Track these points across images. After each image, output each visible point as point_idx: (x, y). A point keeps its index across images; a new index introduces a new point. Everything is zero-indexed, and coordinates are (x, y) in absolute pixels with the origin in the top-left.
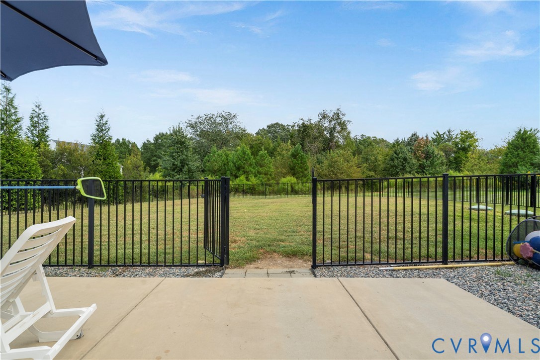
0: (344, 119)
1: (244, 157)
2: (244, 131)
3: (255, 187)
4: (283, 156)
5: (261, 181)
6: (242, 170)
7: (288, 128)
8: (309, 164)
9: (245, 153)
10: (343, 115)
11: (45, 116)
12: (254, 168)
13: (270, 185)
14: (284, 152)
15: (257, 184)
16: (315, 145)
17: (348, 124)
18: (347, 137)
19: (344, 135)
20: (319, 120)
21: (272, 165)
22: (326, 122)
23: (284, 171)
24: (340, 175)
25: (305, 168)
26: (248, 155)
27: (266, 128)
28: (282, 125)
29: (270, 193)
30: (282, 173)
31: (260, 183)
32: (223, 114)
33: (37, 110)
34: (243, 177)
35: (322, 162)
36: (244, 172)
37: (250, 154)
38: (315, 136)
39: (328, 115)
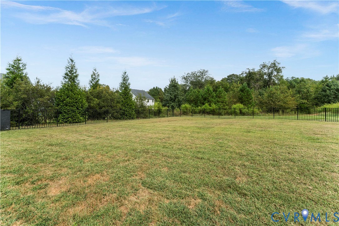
0: (279, 66)
1: (208, 92)
2: (213, 79)
3: (215, 110)
4: (234, 91)
5: (219, 106)
6: (207, 100)
7: (240, 76)
8: (253, 96)
9: (209, 90)
10: (278, 64)
11: (98, 75)
12: (214, 99)
13: (225, 109)
14: (235, 88)
15: (216, 109)
16: (257, 84)
17: (282, 69)
18: (281, 79)
19: (278, 78)
20: (260, 69)
21: (227, 97)
22: (265, 70)
23: (235, 100)
24: (278, 102)
25: (250, 98)
26: (211, 91)
27: (226, 77)
28: (236, 75)
29: (225, 114)
30: (234, 102)
31: (218, 108)
32: (201, 71)
33: (94, 71)
34: (207, 104)
35: (263, 94)
36: (209, 101)
37: (212, 90)
38: (258, 79)
39: (267, 65)
